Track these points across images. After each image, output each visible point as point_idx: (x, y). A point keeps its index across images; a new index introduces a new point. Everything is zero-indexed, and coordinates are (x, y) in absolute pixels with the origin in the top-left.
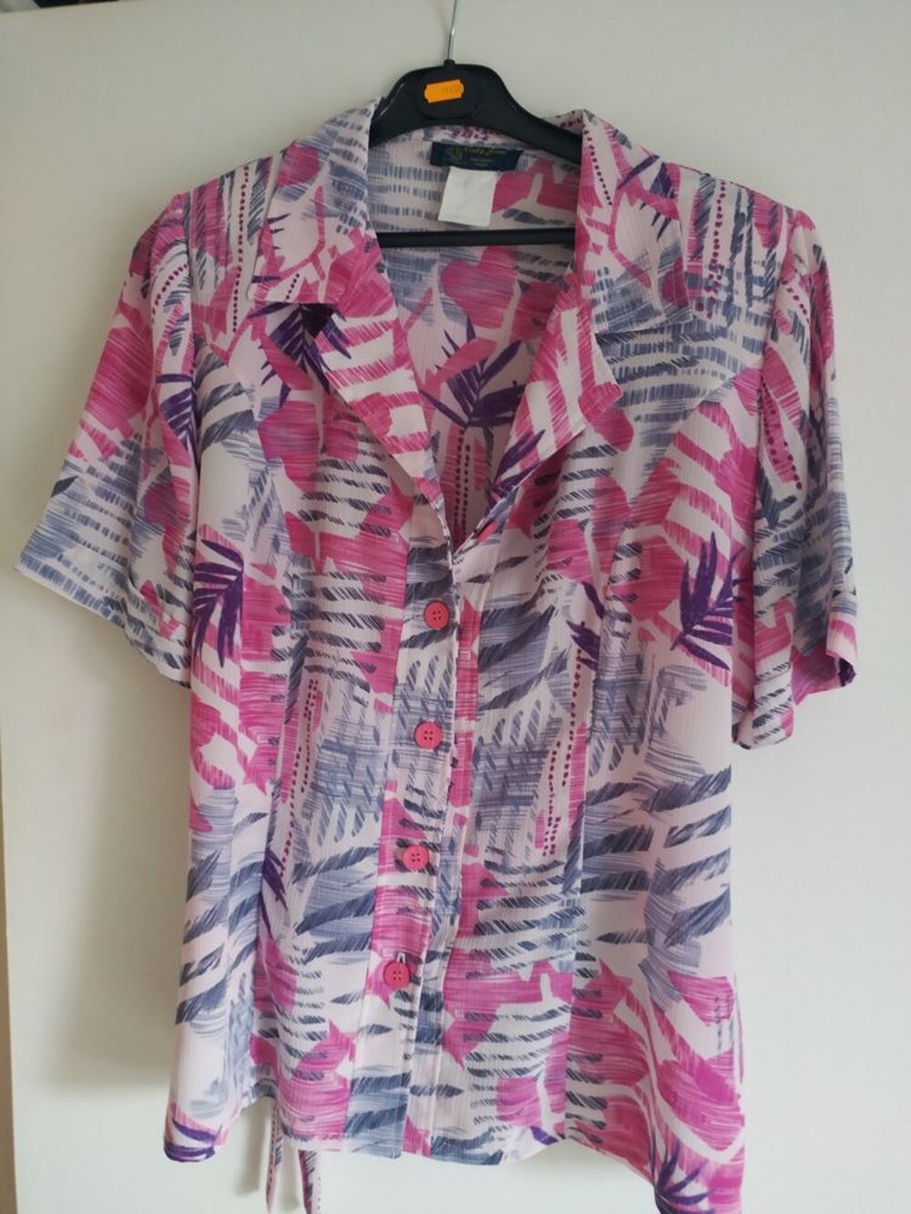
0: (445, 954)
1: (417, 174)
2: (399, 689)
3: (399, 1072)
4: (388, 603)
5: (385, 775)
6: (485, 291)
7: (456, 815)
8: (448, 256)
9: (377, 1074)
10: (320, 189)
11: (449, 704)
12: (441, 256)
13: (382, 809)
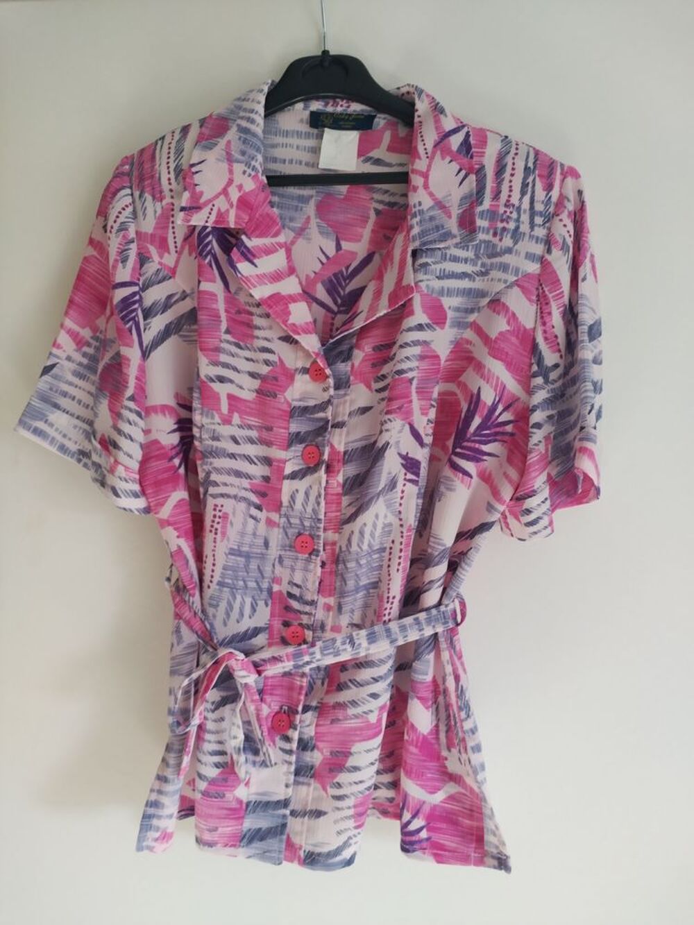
0: (316, 708)
1: (299, 134)
2: (283, 510)
3: (282, 797)
4: (274, 447)
5: (273, 572)
6: (349, 216)
7: (325, 604)
8: (322, 192)
9: (266, 799)
10: (229, 142)
11: (319, 520)
12: (317, 192)
13: (271, 599)
